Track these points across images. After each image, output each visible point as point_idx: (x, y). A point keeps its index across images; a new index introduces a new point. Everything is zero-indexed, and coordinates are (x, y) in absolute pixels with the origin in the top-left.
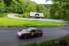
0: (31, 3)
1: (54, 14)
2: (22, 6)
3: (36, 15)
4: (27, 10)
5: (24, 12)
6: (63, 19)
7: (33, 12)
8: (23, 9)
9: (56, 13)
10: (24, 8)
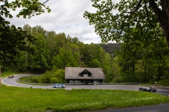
0: (66, 43)
1: (133, 70)
2: (42, 51)
3: (82, 74)
4: (56, 61)
5: (49, 67)
6: (159, 82)
7: (72, 65)
8: (45, 60)
9: (136, 66)
10: (47, 57)
